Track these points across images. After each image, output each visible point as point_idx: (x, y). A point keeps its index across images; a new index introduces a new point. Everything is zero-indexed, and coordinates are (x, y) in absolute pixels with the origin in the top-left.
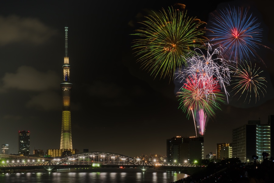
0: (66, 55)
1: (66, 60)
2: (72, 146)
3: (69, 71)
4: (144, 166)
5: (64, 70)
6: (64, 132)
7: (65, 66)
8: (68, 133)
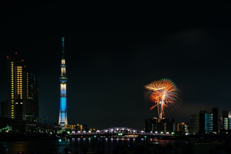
0: (63, 58)
1: (63, 62)
2: (67, 122)
3: (65, 70)
4: (146, 135)
5: (62, 68)
6: (62, 112)
7: (62, 66)
8: (65, 113)
